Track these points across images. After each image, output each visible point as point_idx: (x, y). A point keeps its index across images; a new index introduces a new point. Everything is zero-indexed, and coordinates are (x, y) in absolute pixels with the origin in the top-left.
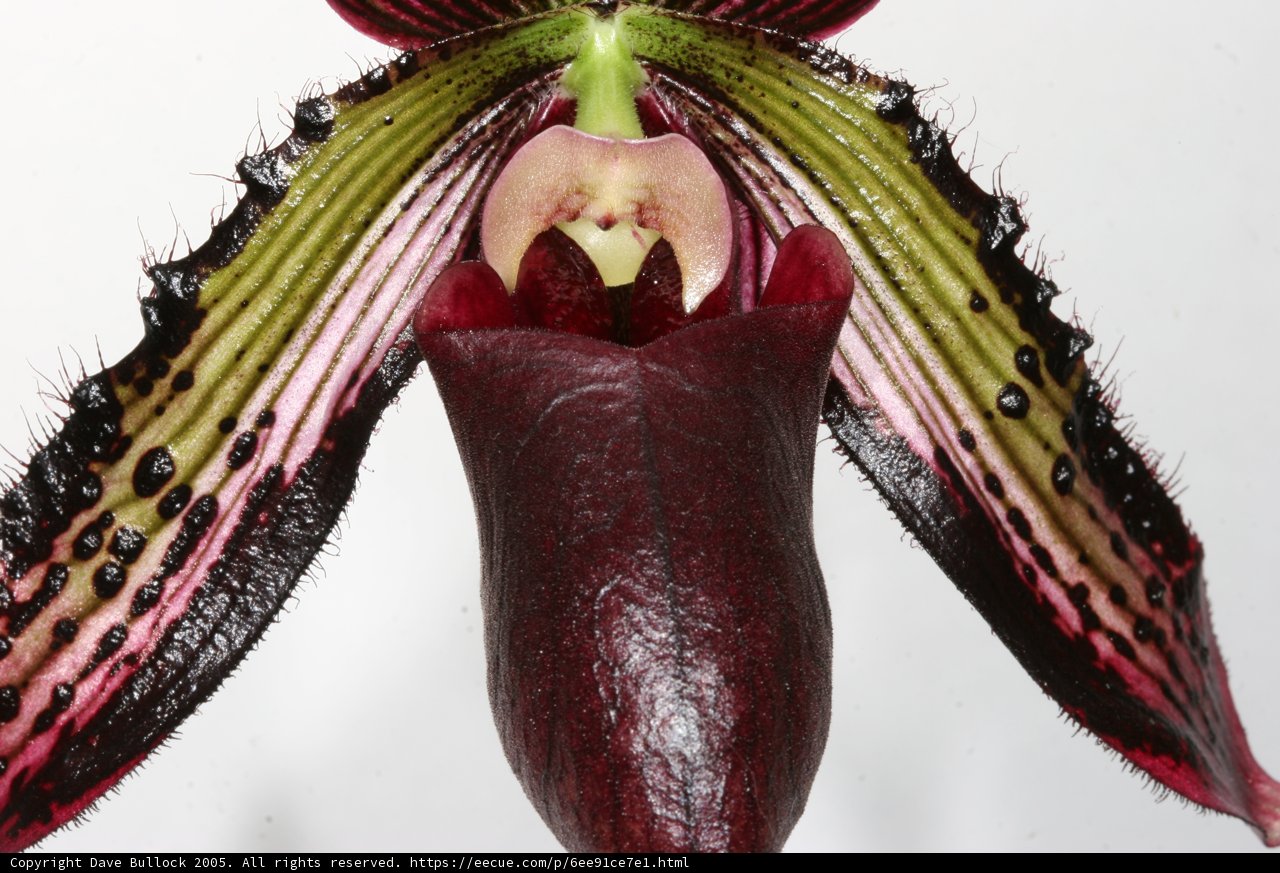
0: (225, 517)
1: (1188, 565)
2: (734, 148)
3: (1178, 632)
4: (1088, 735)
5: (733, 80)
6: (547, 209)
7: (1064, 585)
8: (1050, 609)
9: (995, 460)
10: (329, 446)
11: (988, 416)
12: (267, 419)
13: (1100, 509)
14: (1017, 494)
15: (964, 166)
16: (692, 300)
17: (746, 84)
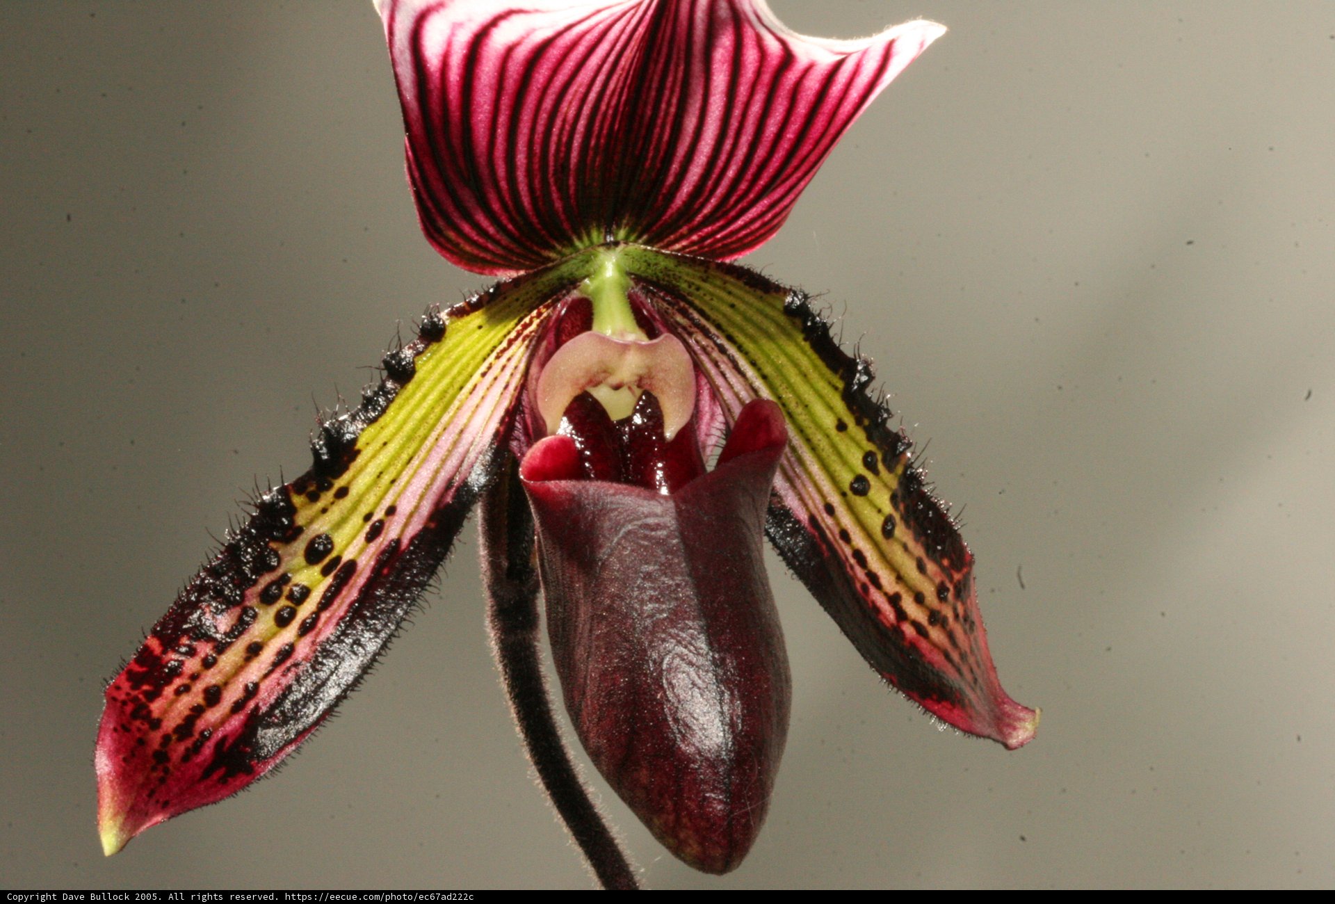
0: (361, 573)
1: (965, 570)
2: (689, 329)
3: (956, 616)
4: (897, 692)
5: (692, 289)
6: (583, 381)
7: (886, 594)
8: (877, 610)
9: (847, 521)
10: (432, 525)
11: (844, 494)
12: (391, 511)
13: (911, 544)
14: (859, 541)
15: (836, 341)
16: (669, 434)
17: (701, 293)
